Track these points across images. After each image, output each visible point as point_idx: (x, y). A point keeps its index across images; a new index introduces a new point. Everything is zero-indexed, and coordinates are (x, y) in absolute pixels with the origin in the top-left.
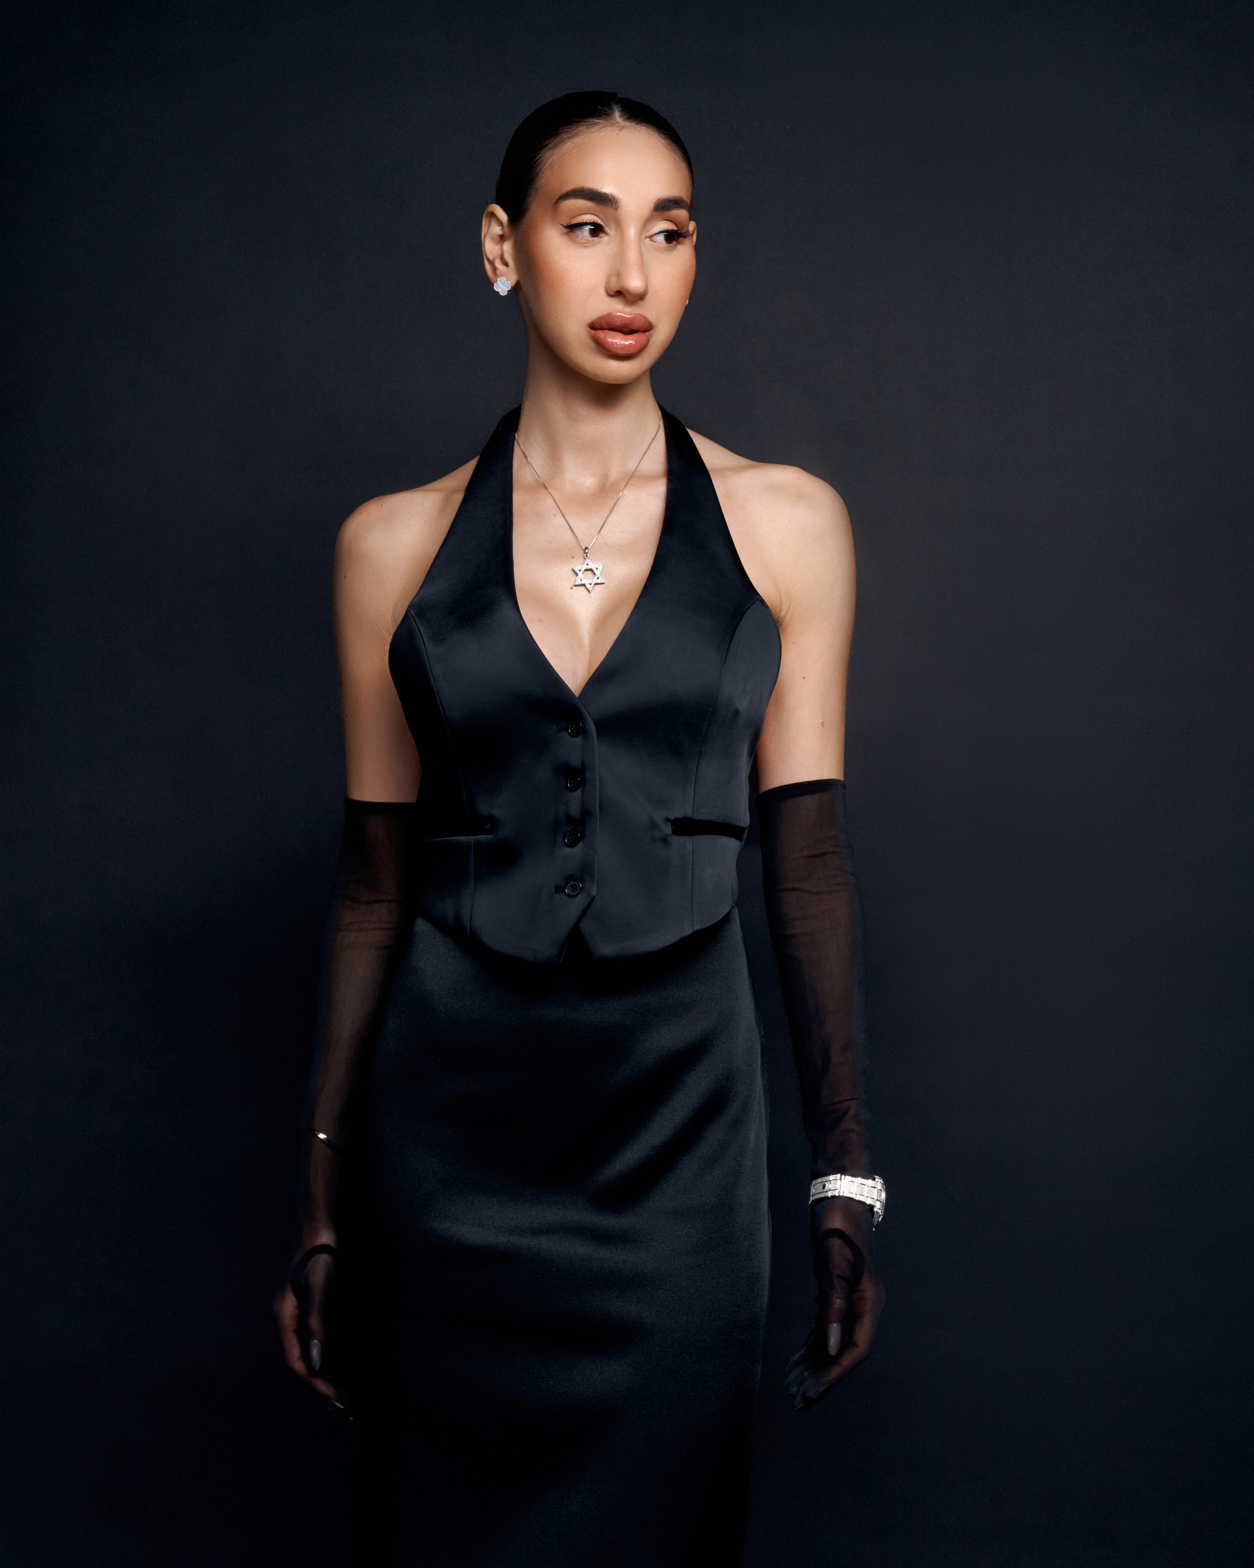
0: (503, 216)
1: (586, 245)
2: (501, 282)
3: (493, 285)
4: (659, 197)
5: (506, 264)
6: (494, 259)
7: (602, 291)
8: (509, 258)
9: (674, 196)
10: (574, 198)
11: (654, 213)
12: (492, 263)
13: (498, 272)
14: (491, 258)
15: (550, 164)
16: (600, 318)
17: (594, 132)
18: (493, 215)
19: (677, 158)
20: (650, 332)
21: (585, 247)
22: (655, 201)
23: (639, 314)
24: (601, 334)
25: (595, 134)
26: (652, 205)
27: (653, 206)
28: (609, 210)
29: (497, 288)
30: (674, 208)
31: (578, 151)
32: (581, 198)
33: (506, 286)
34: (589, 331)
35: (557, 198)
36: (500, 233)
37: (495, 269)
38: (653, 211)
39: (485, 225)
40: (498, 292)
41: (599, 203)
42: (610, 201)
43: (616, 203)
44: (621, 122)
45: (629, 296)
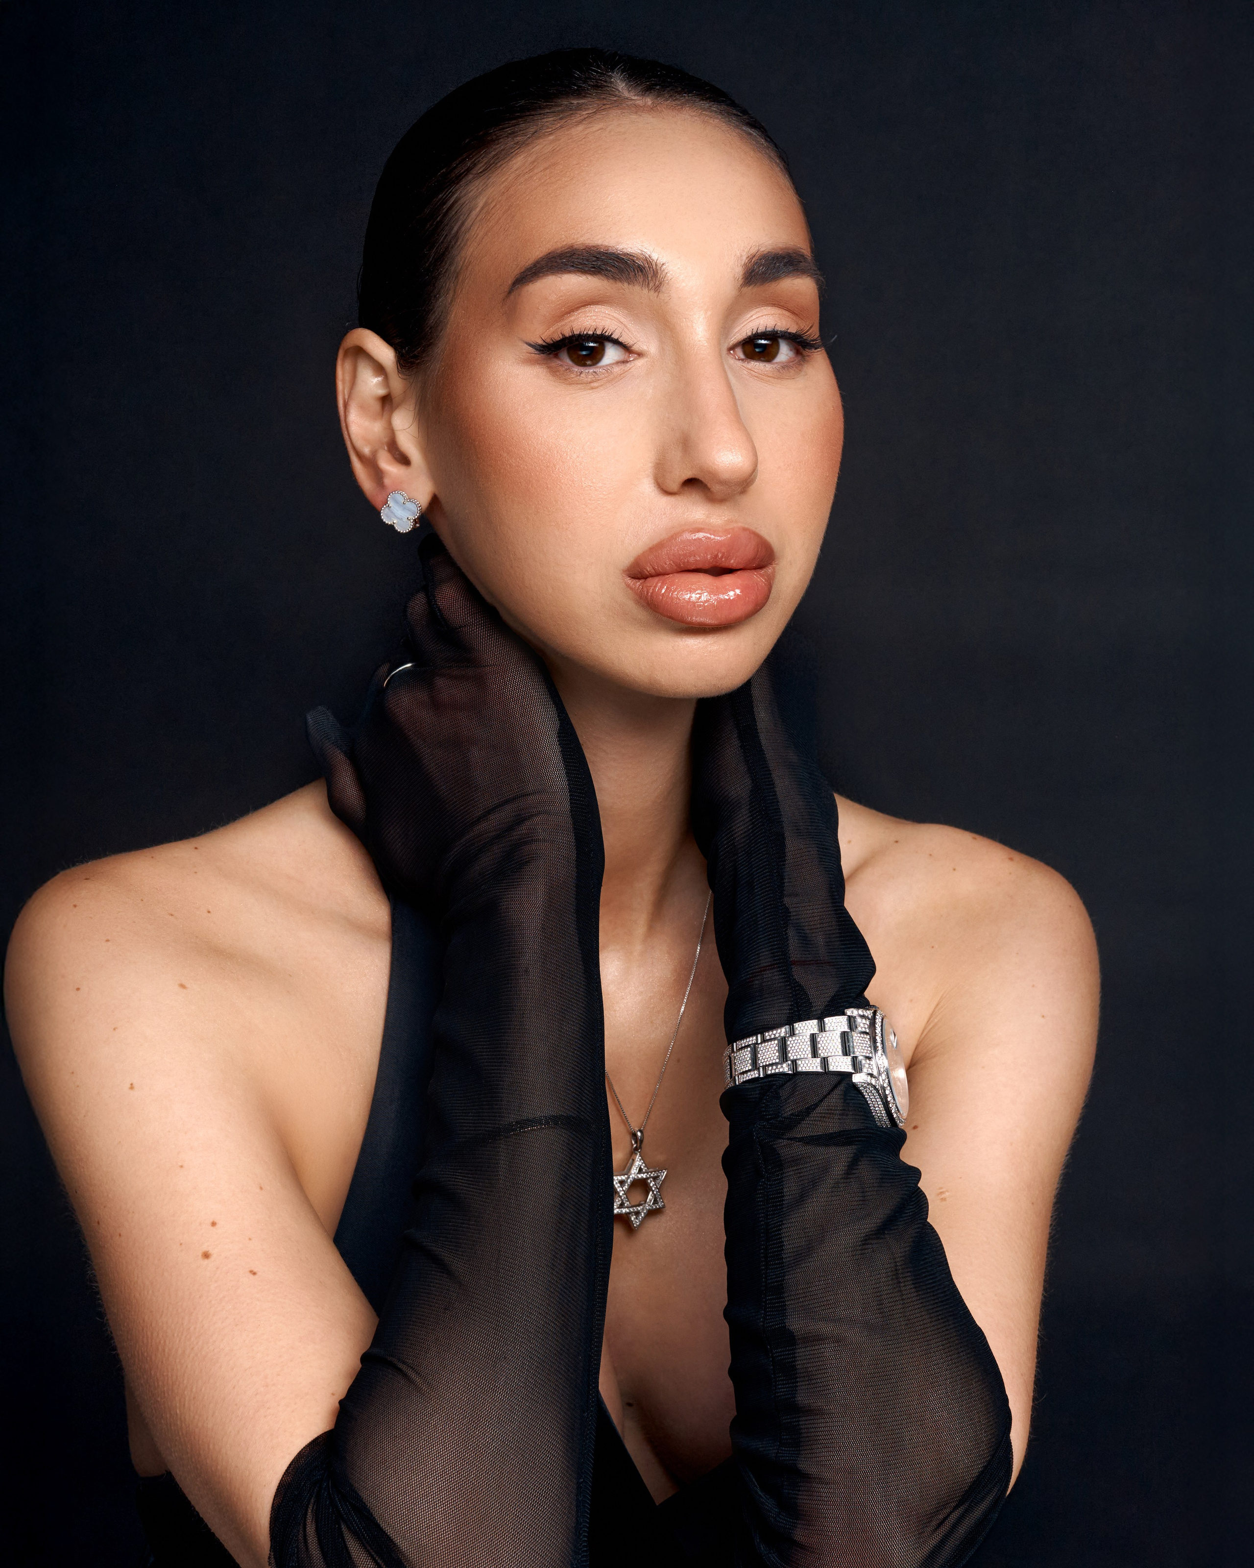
0: (384, 352)
1: (595, 384)
2: (397, 502)
3: (378, 513)
4: (753, 251)
5: (404, 460)
6: (374, 453)
7: (647, 487)
8: (408, 443)
9: (784, 246)
10: (553, 274)
11: (745, 289)
12: (371, 463)
13: (387, 481)
14: (366, 450)
15: (482, 208)
16: (656, 548)
17: (580, 122)
18: (360, 352)
20: (769, 570)
21: (592, 388)
22: (744, 259)
23: (745, 529)
24: (661, 588)
25: (580, 128)
26: (739, 271)
27: (741, 273)
28: (637, 292)
29: (388, 517)
30: (788, 274)
31: (546, 169)
32: (570, 272)
33: (409, 509)
34: (628, 586)
35: (510, 282)
36: (382, 392)
37: (378, 475)
38: (743, 285)
39: (343, 381)
40: (392, 527)
41: (614, 278)
42: (642, 271)
43: (655, 274)
44: (633, 98)
45: (716, 488)
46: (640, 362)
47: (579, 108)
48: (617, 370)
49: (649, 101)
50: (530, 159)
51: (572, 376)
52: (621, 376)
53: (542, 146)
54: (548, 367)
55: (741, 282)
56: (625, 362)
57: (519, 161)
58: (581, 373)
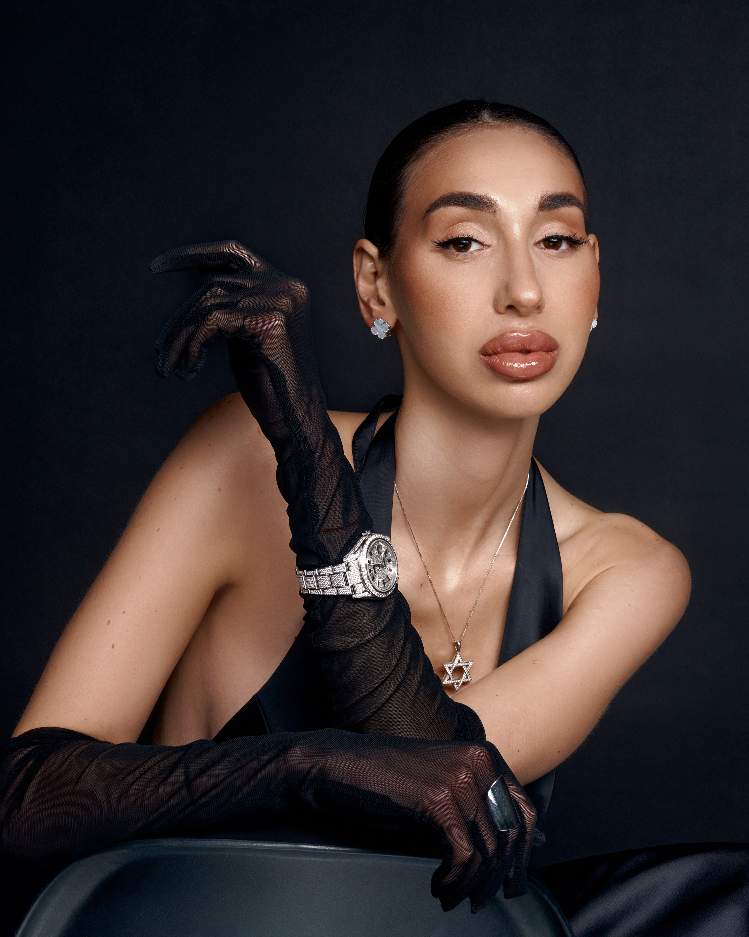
0: (372, 249)
1: (466, 261)
2: (378, 324)
3: (370, 329)
4: (544, 194)
5: (382, 303)
6: (369, 300)
7: (490, 310)
8: (384, 295)
9: (562, 192)
10: (445, 206)
11: (540, 213)
12: (367, 304)
13: (374, 314)
14: (366, 299)
15: (414, 177)
16: (494, 340)
17: (462, 134)
18: (362, 251)
19: (563, 155)
20: (556, 352)
21: (464, 263)
22: (538, 198)
23: (539, 329)
24: (496, 359)
25: (461, 137)
26: (536, 204)
27: (538, 205)
28: (484, 215)
29: (374, 331)
30: (563, 205)
31: (443, 157)
32: (453, 205)
33: (384, 328)
34: (481, 359)
35: (426, 212)
36: (373, 270)
37: (370, 310)
38: (539, 211)
39: (357, 264)
40: (376, 336)
41: (472, 208)
42: (486, 204)
43: (493, 205)
44: (491, 122)
45: (522, 310)
46: (488, 250)
47: (462, 127)
48: (476, 253)
49: (498, 123)
50: (436, 153)
51: (455, 257)
52: (478, 257)
53: (442, 146)
54: (443, 253)
55: (537, 209)
56: (480, 250)
57: (431, 154)
58: (458, 255)
